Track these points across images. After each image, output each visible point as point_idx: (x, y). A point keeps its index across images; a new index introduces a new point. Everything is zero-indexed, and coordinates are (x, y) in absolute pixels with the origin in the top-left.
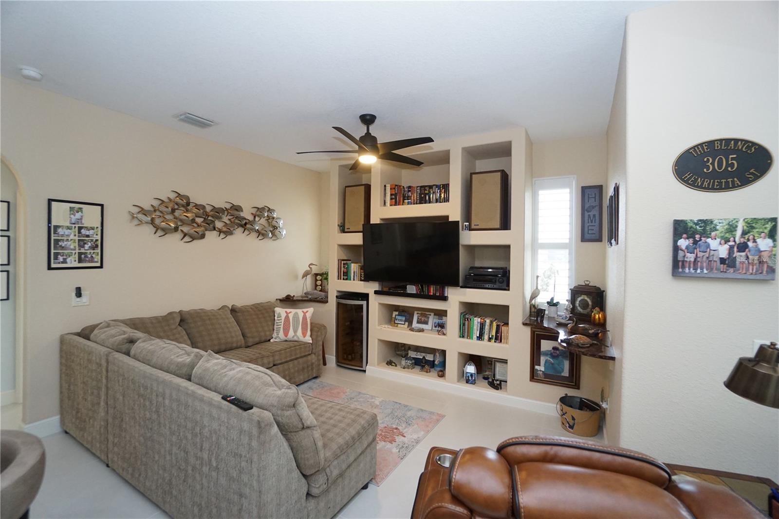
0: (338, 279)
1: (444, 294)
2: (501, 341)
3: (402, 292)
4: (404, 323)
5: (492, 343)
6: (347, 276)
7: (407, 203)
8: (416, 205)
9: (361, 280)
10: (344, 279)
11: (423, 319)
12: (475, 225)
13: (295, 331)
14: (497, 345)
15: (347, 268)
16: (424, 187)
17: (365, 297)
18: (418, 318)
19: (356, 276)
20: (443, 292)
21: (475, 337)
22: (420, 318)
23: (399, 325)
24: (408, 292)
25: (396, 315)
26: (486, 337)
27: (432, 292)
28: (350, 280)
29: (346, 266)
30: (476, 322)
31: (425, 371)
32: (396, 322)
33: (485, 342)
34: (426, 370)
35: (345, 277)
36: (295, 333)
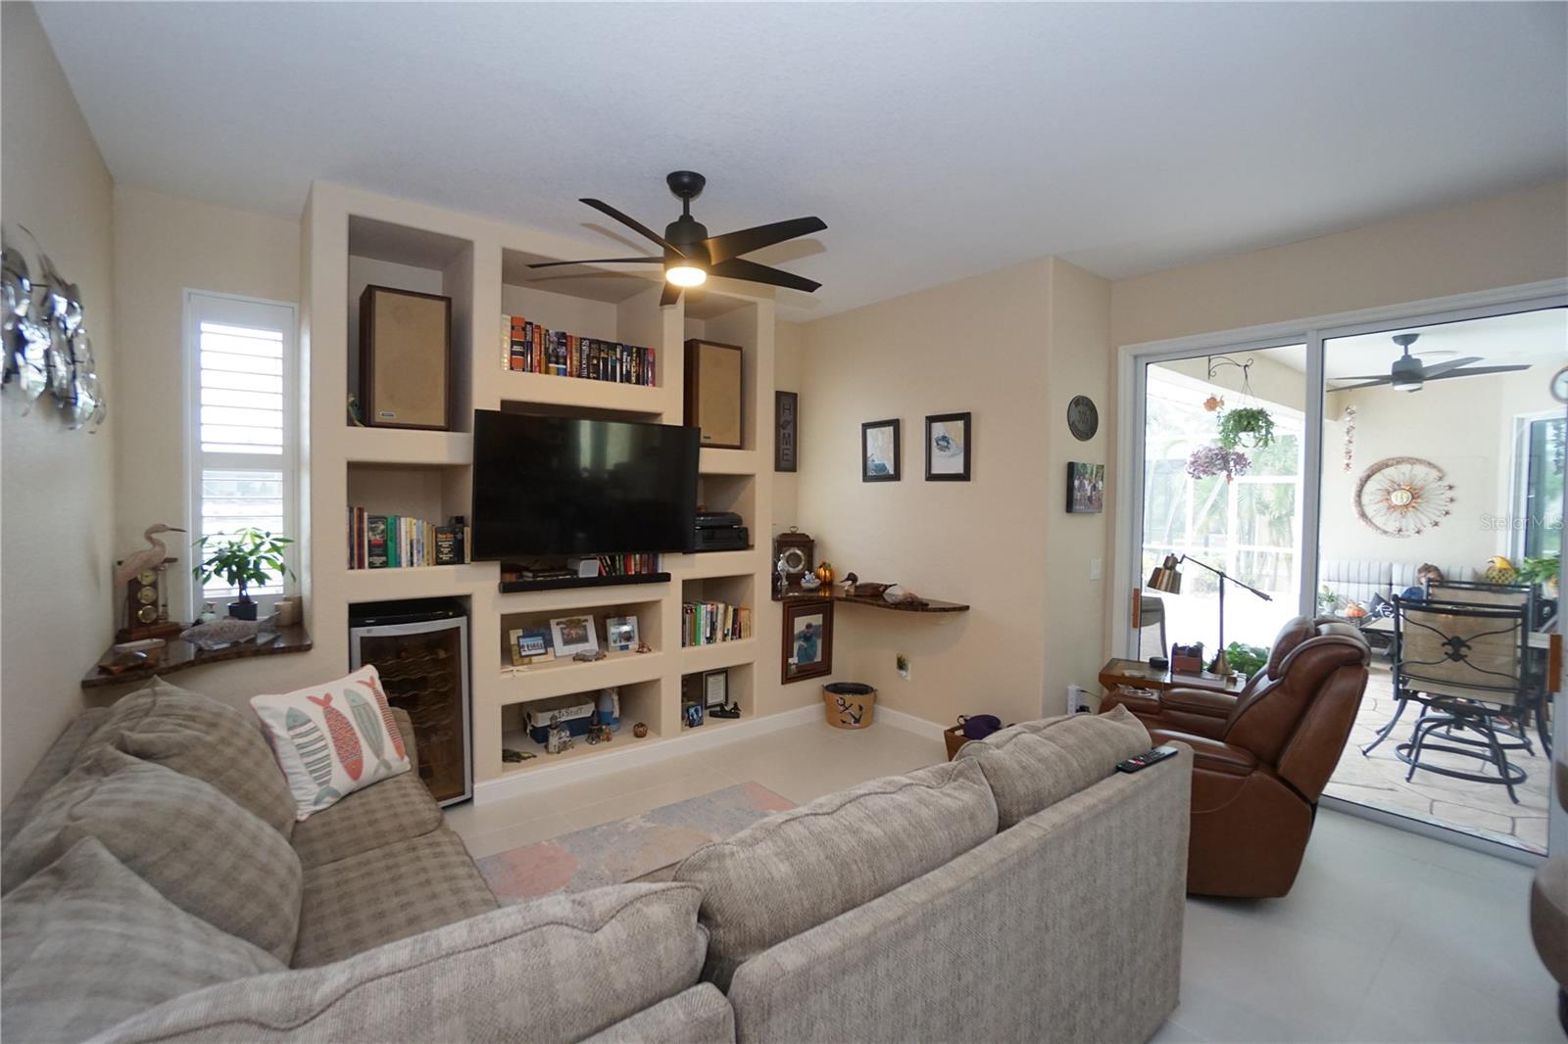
0: (352, 568)
1: (656, 570)
2: (740, 637)
3: (568, 577)
4: (542, 651)
5: (730, 643)
6: (385, 554)
7: (555, 371)
8: (568, 379)
9: (439, 562)
10: (372, 566)
11: (573, 632)
12: (705, 437)
13: (378, 751)
14: (737, 642)
15: (383, 531)
16: (599, 342)
17: (457, 606)
18: (563, 634)
19: (419, 552)
20: (655, 565)
21: (703, 640)
22: (566, 631)
23: (535, 659)
24: (581, 576)
25: (518, 637)
26: (719, 635)
27: (633, 567)
28: (398, 564)
29: (382, 527)
30: (703, 612)
31: (603, 740)
32: (523, 654)
33: (719, 644)
34: (605, 736)
35: (378, 560)
36: (378, 756)
